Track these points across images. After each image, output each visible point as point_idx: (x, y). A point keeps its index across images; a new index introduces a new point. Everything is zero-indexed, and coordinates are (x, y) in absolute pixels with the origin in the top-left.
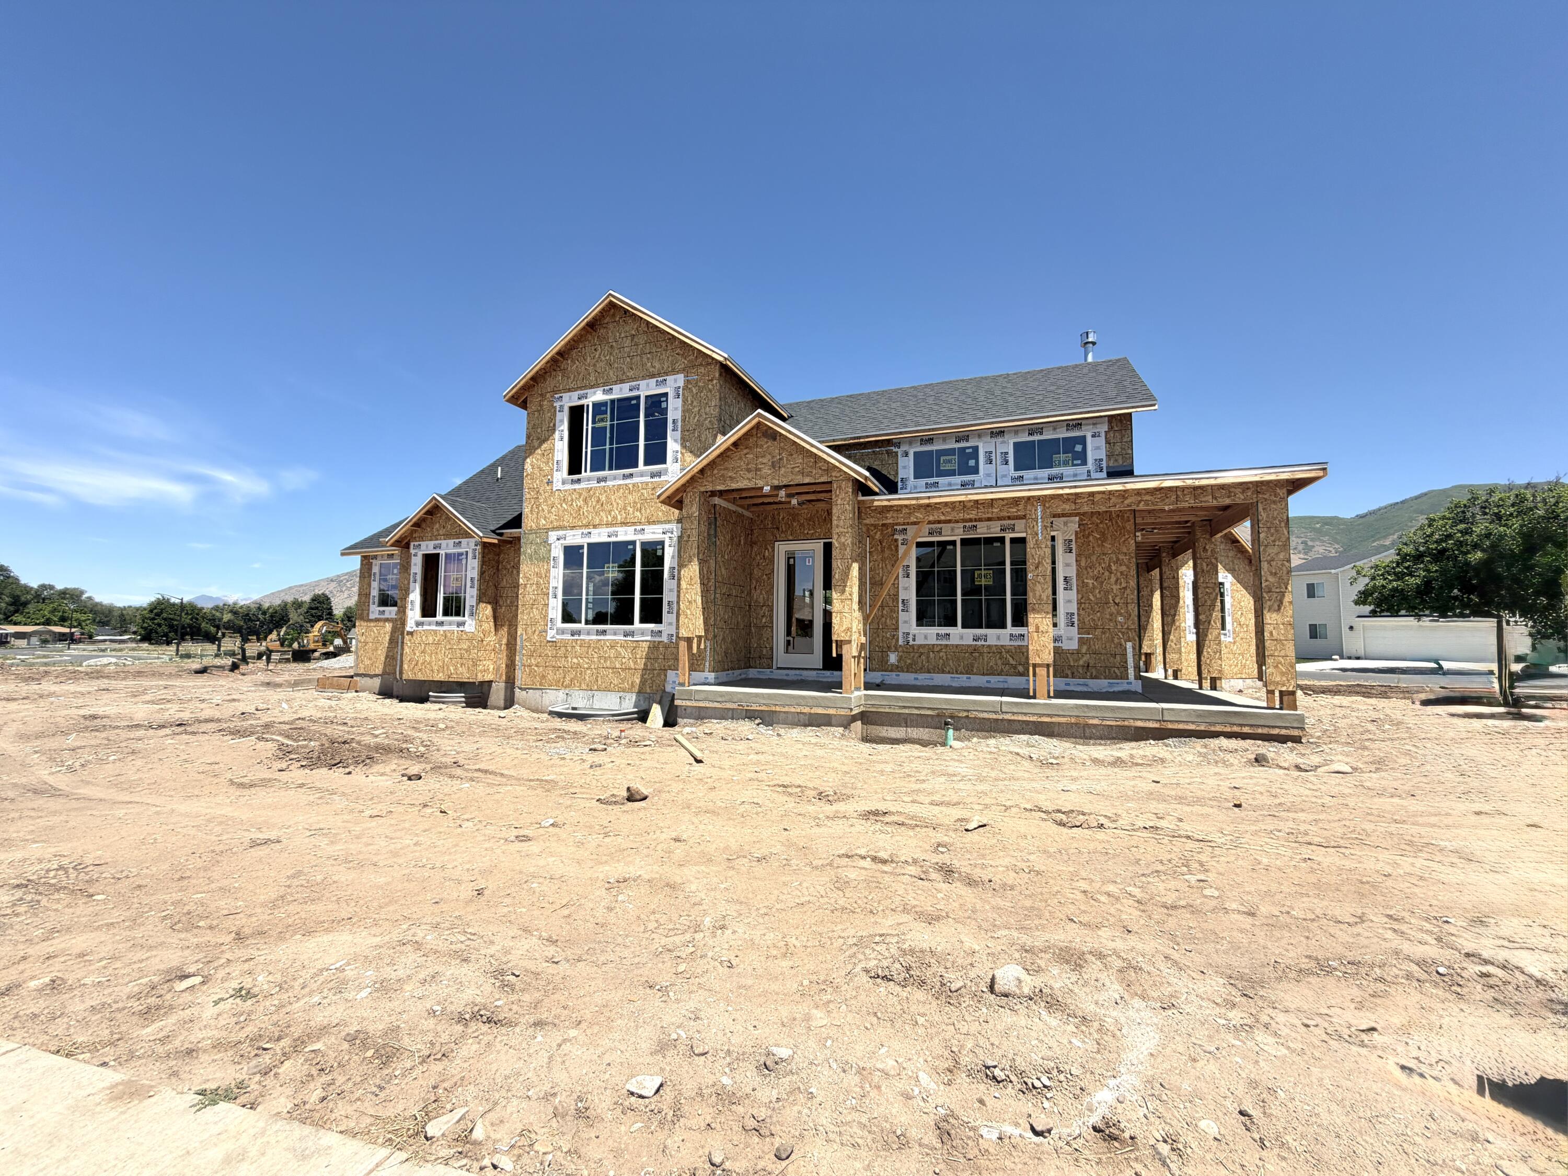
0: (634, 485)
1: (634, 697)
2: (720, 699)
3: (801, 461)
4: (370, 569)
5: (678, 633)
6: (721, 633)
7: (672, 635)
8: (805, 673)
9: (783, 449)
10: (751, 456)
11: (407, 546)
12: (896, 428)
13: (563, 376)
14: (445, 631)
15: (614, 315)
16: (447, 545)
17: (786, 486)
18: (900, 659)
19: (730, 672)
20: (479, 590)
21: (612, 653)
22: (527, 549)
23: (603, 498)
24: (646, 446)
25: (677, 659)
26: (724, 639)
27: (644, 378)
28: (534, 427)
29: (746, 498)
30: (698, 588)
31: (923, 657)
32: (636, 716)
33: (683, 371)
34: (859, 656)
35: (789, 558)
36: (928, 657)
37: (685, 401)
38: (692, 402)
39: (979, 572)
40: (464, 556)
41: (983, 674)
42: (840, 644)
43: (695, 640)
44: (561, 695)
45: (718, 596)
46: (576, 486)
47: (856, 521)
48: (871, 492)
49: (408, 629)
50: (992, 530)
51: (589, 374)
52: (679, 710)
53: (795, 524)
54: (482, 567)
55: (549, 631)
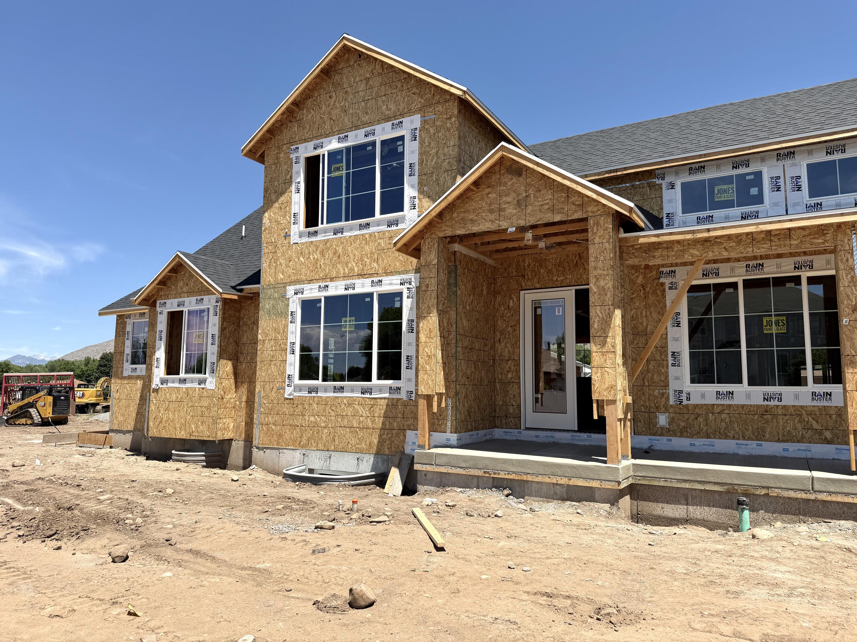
0: (370, 235)
1: (372, 459)
2: (463, 465)
3: (550, 197)
4: (124, 328)
5: (417, 390)
6: (464, 391)
7: (411, 392)
8: (558, 435)
9: (530, 185)
10: (494, 195)
11: (153, 305)
12: (660, 157)
13: (299, 126)
14: (187, 389)
15: (348, 60)
16: (190, 303)
17: (533, 227)
18: (671, 421)
19: (474, 432)
20: (220, 346)
21: (349, 411)
22: (265, 304)
23: (340, 250)
24: (382, 193)
25: (416, 418)
26: (466, 396)
27: (379, 122)
28: (271, 180)
29: (489, 243)
30: (437, 341)
31: (700, 419)
32: (373, 480)
33: (420, 110)
34: (626, 417)
35: (536, 308)
36: (706, 420)
37: (421, 143)
38: (430, 143)
39: (768, 319)
40: (206, 313)
41: (778, 441)
42: (600, 404)
43: (436, 398)
44: (298, 455)
45: (459, 349)
46: (314, 239)
47: (618, 262)
48: (636, 228)
49: (153, 386)
50: (783, 268)
51: (324, 123)
52: (419, 474)
53: (542, 271)
54: (222, 324)
55: (287, 388)
